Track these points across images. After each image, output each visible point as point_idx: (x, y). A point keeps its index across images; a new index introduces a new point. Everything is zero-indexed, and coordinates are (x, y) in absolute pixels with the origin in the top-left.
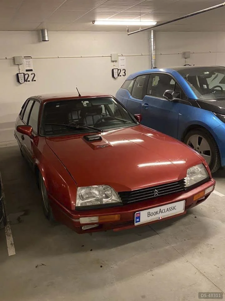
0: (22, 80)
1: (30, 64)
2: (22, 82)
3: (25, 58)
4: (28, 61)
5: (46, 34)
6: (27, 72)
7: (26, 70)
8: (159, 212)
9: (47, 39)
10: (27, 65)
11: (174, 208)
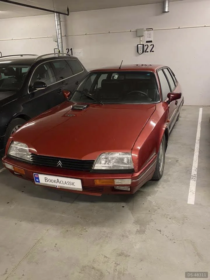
0: (140, 51)
1: (150, 36)
2: (140, 52)
3: (147, 30)
4: (149, 33)
5: (167, 5)
6: (147, 43)
7: (146, 41)
8: (57, 182)
9: (167, 10)
10: (148, 36)
11: (73, 184)
